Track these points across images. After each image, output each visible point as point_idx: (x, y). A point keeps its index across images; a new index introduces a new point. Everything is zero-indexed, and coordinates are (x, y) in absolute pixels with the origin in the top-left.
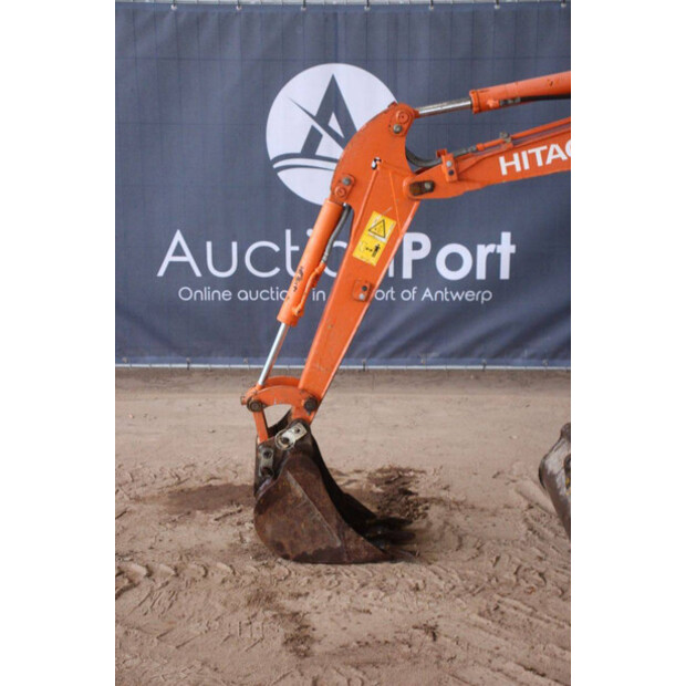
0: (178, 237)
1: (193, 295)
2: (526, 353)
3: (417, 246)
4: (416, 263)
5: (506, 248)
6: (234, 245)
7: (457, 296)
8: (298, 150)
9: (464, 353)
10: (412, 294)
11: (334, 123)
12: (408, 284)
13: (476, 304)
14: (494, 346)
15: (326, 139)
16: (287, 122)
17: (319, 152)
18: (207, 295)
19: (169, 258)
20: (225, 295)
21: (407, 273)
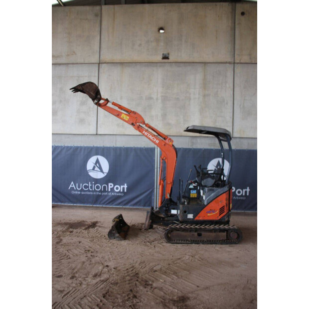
0: (72, 183)
1: (74, 193)
2: (130, 204)
3: (111, 186)
4: (111, 188)
5: (126, 186)
6: (81, 185)
7: (118, 194)
8: (92, 169)
9: (119, 204)
10: (110, 194)
11: (98, 165)
12: (109, 192)
13: (121, 196)
14: (124, 203)
15: (96, 167)
16: (90, 164)
17: (95, 169)
18: (76, 192)
19: (71, 186)
20: (79, 193)
21: (109, 190)
